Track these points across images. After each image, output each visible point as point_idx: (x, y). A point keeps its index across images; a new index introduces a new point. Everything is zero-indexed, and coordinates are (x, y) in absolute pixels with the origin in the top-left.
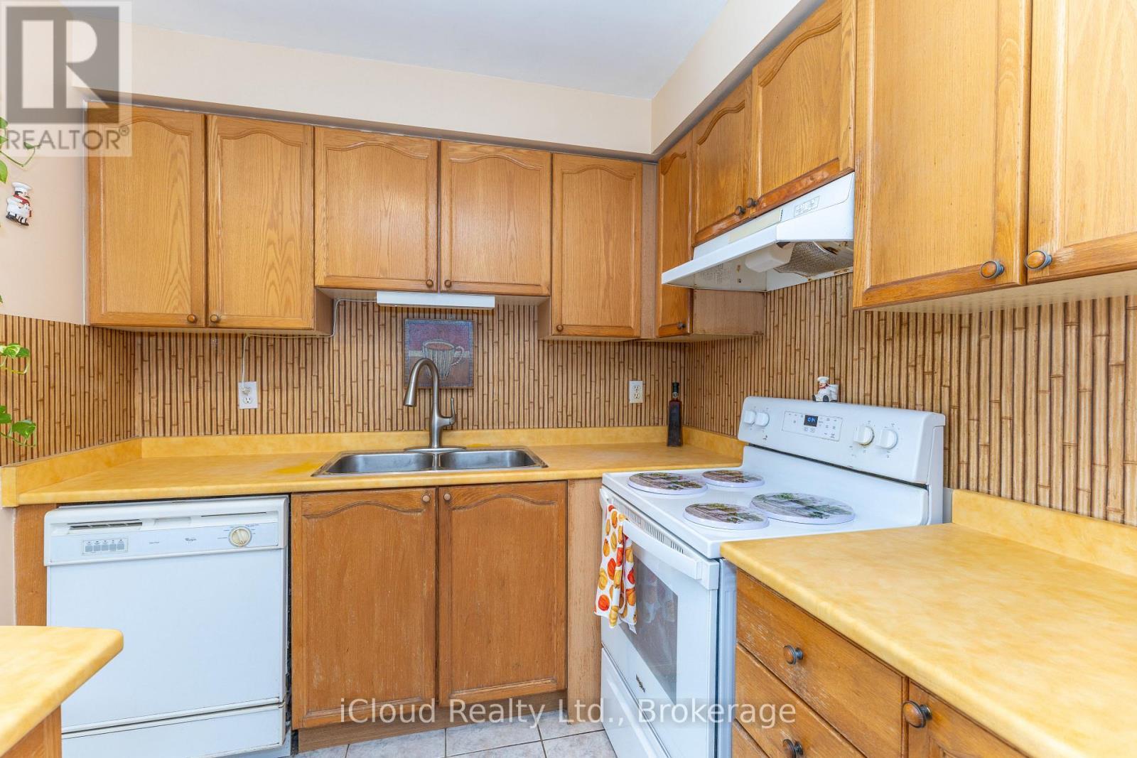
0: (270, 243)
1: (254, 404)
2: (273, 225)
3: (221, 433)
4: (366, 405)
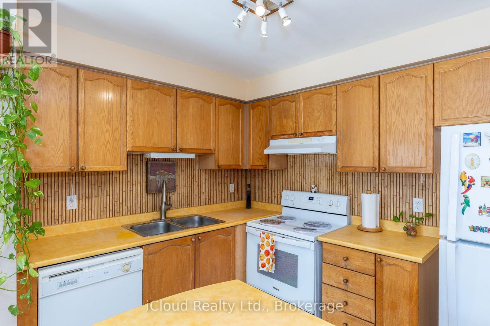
0: (107, 131)
1: (75, 207)
2: (108, 123)
3: (57, 223)
4: (129, 202)
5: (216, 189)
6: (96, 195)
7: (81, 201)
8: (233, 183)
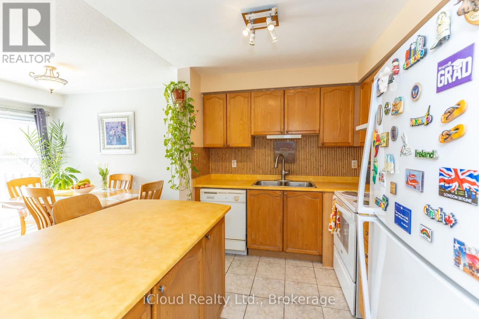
0: (241, 124)
1: (235, 166)
2: (241, 120)
3: (228, 173)
4: (263, 167)
5: (335, 163)
6: (245, 161)
7: (238, 163)
8: (356, 159)
